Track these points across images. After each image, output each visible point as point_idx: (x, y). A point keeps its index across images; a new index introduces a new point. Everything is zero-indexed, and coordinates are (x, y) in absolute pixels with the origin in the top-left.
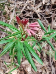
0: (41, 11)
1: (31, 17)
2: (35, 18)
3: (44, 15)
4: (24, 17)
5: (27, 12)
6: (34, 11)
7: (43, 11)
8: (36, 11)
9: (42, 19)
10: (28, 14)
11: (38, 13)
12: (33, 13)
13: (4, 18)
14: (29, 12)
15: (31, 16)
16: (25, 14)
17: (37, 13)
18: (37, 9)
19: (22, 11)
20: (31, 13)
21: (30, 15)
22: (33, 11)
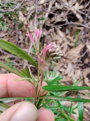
0: (82, 7)
1: (64, 22)
2: (72, 22)
3: (88, 13)
4: (51, 25)
5: (56, 14)
6: (69, 10)
7: (86, 6)
8: (72, 10)
9: (85, 22)
10: (58, 18)
11: (77, 12)
12: (66, 13)
13: (21, 32)
14: (60, 13)
15: (64, 20)
16: (53, 19)
17: (75, 12)
18: (74, 5)
19: (47, 15)
20: (62, 14)
21: (62, 18)
22: (66, 11)
